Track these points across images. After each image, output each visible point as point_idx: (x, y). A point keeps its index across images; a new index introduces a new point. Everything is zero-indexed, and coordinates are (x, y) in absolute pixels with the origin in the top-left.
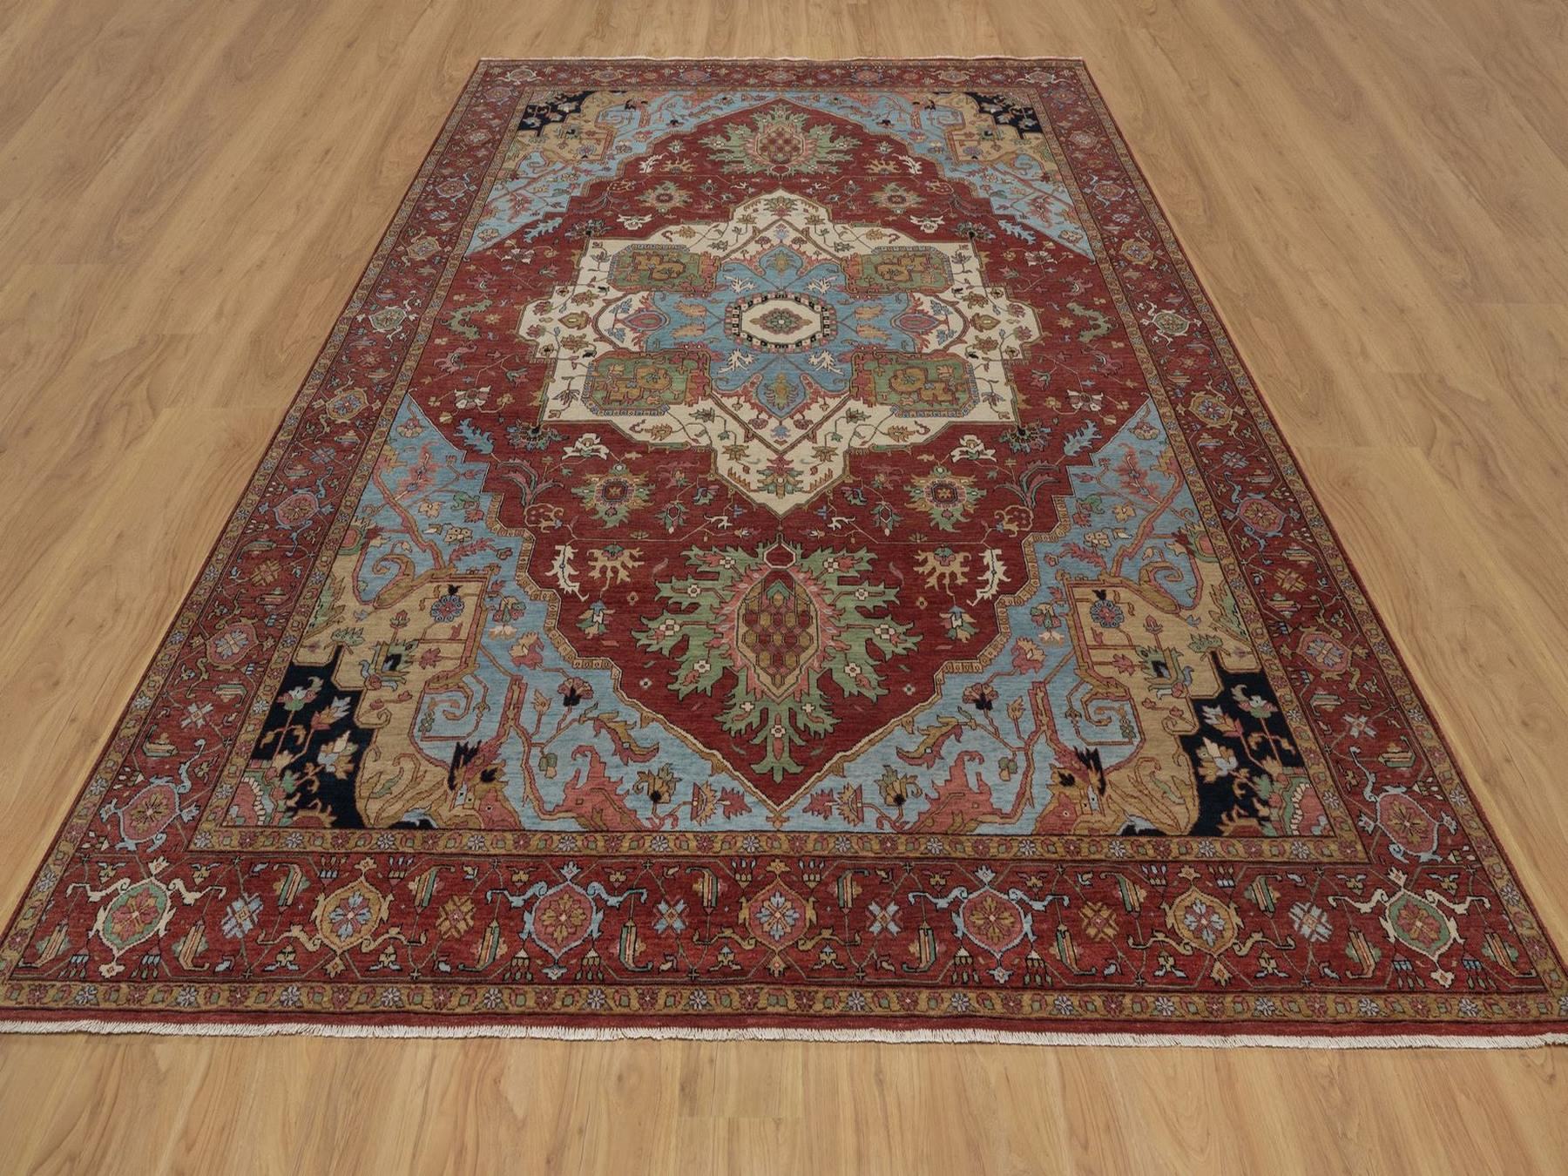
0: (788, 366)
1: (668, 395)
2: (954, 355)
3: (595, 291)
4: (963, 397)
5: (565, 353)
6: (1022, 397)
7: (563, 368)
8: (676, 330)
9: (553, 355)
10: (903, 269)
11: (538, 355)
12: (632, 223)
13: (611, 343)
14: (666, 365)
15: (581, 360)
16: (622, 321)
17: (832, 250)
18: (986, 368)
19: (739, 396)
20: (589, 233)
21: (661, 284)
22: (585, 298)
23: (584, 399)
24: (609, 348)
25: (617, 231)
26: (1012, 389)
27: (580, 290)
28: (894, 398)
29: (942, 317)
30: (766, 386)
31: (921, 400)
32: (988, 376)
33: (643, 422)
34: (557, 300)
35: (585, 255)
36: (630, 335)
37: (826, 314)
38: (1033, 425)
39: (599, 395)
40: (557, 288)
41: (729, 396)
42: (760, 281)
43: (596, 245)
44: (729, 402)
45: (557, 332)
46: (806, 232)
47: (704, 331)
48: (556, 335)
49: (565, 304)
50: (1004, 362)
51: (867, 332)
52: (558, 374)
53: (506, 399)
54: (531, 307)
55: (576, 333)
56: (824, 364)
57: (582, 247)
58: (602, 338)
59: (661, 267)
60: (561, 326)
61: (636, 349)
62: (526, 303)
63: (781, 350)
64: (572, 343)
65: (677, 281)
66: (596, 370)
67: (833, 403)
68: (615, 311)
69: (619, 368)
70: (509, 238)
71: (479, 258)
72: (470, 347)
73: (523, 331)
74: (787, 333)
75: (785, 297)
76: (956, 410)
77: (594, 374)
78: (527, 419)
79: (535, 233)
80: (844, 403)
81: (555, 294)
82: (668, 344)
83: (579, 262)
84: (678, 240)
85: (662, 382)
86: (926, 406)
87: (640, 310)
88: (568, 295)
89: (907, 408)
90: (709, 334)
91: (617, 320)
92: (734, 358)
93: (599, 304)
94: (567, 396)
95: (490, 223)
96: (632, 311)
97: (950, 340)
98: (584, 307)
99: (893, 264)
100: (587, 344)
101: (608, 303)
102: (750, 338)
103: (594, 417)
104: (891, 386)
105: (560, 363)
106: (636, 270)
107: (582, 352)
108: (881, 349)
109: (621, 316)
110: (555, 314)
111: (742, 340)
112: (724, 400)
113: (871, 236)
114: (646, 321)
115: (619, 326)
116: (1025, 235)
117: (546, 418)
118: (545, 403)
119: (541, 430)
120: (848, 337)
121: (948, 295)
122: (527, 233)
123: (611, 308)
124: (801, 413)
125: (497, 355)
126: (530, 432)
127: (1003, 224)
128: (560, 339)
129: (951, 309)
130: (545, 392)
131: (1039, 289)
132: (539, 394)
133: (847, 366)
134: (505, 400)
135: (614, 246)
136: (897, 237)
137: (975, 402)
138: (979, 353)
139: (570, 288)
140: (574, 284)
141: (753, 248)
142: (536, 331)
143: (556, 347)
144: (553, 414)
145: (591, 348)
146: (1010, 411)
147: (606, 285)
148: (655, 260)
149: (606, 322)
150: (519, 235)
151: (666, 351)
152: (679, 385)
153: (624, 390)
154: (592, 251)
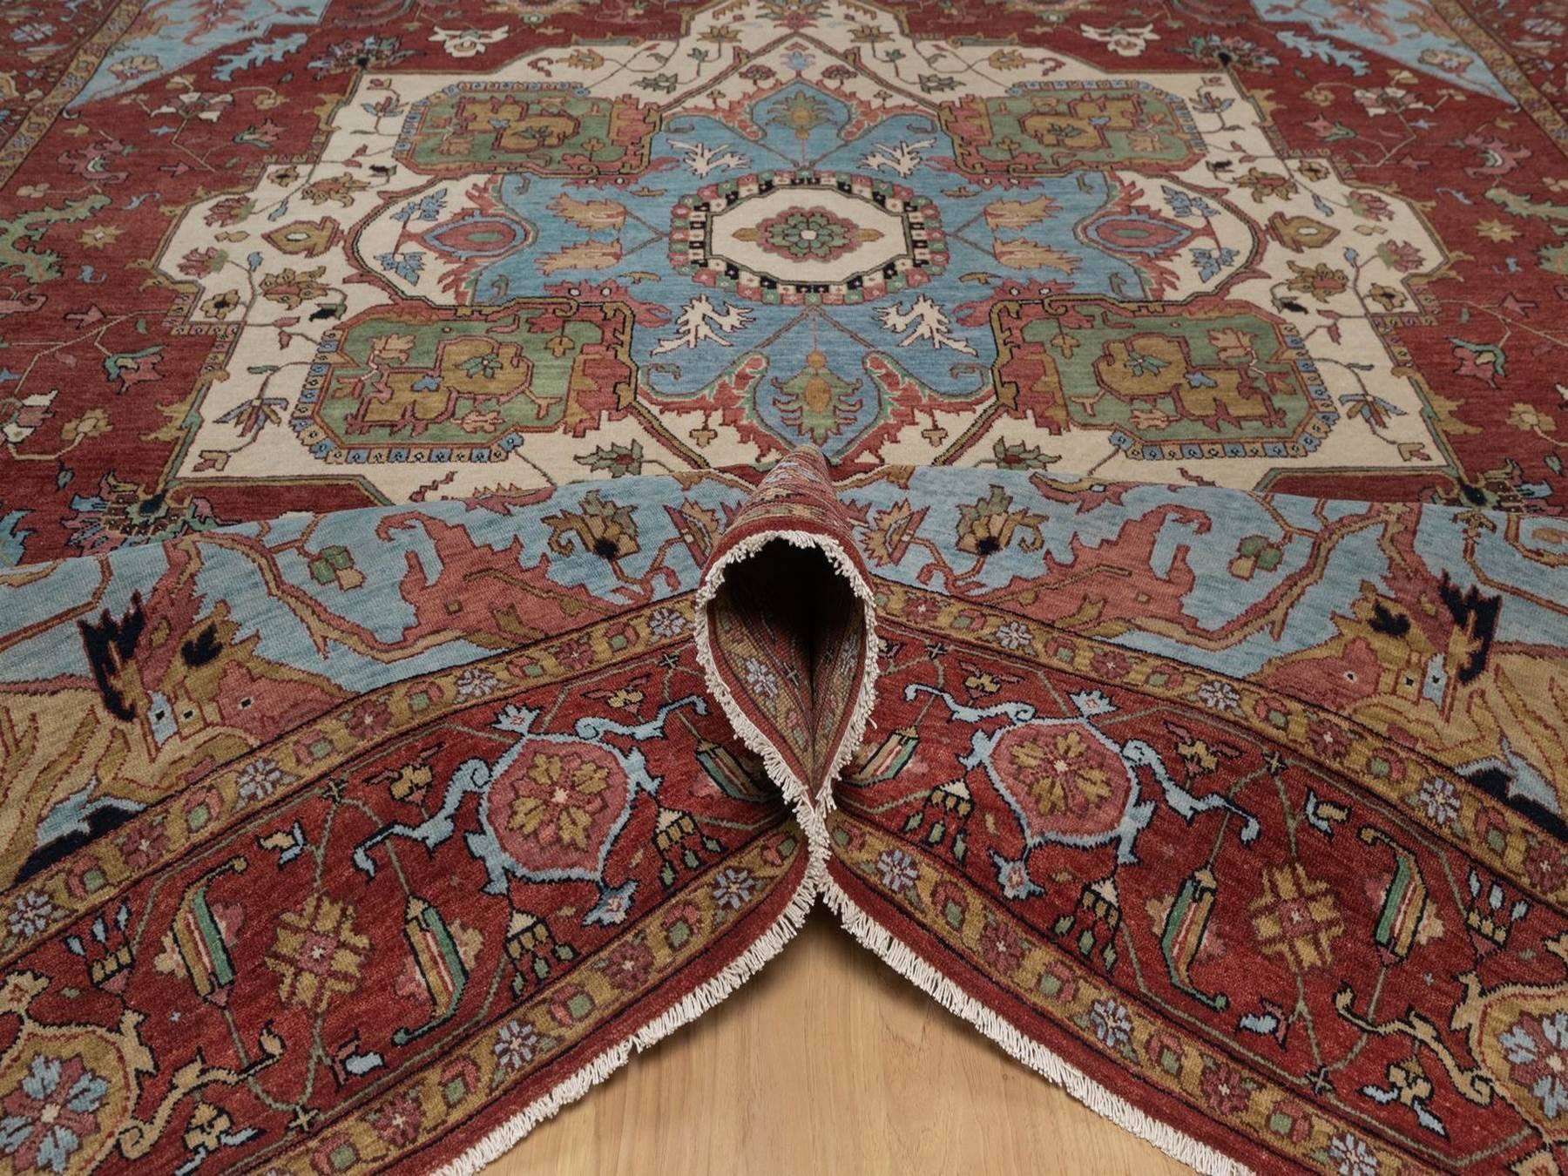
0: (834, 334)
1: (520, 409)
2: (1246, 306)
3: (363, 175)
4: (1294, 407)
5: (268, 310)
6: (1444, 406)
7: (256, 346)
8: (551, 256)
9: (235, 315)
10: (1083, 124)
11: (198, 316)
12: (461, 44)
13: (387, 286)
14: (522, 335)
15: (305, 326)
16: (420, 238)
17: (916, 90)
18: (1334, 333)
19: (707, 410)
20: (363, 63)
21: (518, 158)
22: (340, 188)
23: (296, 423)
24: (380, 297)
25: (429, 58)
26: (1415, 384)
27: (324, 172)
28: (1114, 410)
29: (1198, 223)
30: (778, 384)
31: (1183, 414)
32: (1345, 354)
33: (450, 478)
34: (266, 193)
35: (348, 102)
36: (434, 267)
37: (916, 217)
38: (1498, 475)
39: (337, 412)
40: (272, 169)
41: (682, 410)
42: (753, 151)
43: (377, 84)
44: (681, 425)
45: (255, 262)
46: (853, 55)
47: (618, 257)
48: (251, 270)
49: (285, 203)
50: (1376, 321)
51: (1020, 255)
52: (237, 365)
53: (92, 424)
54: (202, 209)
55: (301, 265)
56: (923, 330)
57: (343, 87)
58: (365, 275)
59: (523, 126)
60: (267, 250)
61: (448, 299)
62: (186, 199)
63: (813, 298)
64: (287, 289)
65: (557, 154)
66: (339, 350)
67: (957, 425)
68: (404, 217)
69: (397, 344)
70: (182, 72)
71: (103, 114)
72: (29, 299)
73: (170, 263)
74: (825, 259)
75: (814, 183)
76: (1284, 440)
77: (334, 358)
78: (133, 475)
79: (240, 62)
80: (985, 425)
81: (265, 182)
82: (530, 286)
83: (331, 118)
84: (563, 73)
85: (508, 376)
86: (1204, 432)
87: (465, 213)
88: (294, 185)
89: (1152, 435)
90: (632, 263)
91: (406, 236)
92: (694, 317)
93: (366, 202)
94: (254, 416)
95: (146, 43)
96: (444, 216)
97: (1226, 271)
98: (332, 208)
99: (1057, 114)
100: (325, 290)
101: (390, 198)
102: (733, 270)
103: (316, 467)
104: (1100, 381)
105: (248, 333)
106: (463, 130)
107: (310, 307)
108: (1061, 290)
109: (417, 226)
110: (257, 225)
111: (714, 276)
112: (669, 421)
113: (998, 62)
114: (477, 238)
115: (411, 247)
116: (1342, 57)
117: (186, 471)
118: (189, 433)
119: (169, 502)
120: (976, 267)
121: (1199, 175)
122: (222, 63)
123: (395, 209)
124: (874, 450)
125: (94, 315)
126: (133, 510)
127: (1287, 38)
128: (258, 277)
129: (1213, 204)
130: (196, 406)
131: (1408, 162)
132: (178, 411)
133: (981, 334)
134: (86, 427)
135: (415, 87)
136: (1059, 65)
137: (1330, 419)
138: (1305, 299)
139: (303, 170)
140: (315, 160)
141: (735, 88)
142: (202, 262)
143: (245, 296)
144: (207, 460)
145: (333, 299)
146: (1426, 439)
147: (388, 162)
148: (509, 113)
149: (378, 241)
150: (203, 71)
151: (524, 303)
152: (551, 381)
153: (405, 397)
154: (366, 94)
